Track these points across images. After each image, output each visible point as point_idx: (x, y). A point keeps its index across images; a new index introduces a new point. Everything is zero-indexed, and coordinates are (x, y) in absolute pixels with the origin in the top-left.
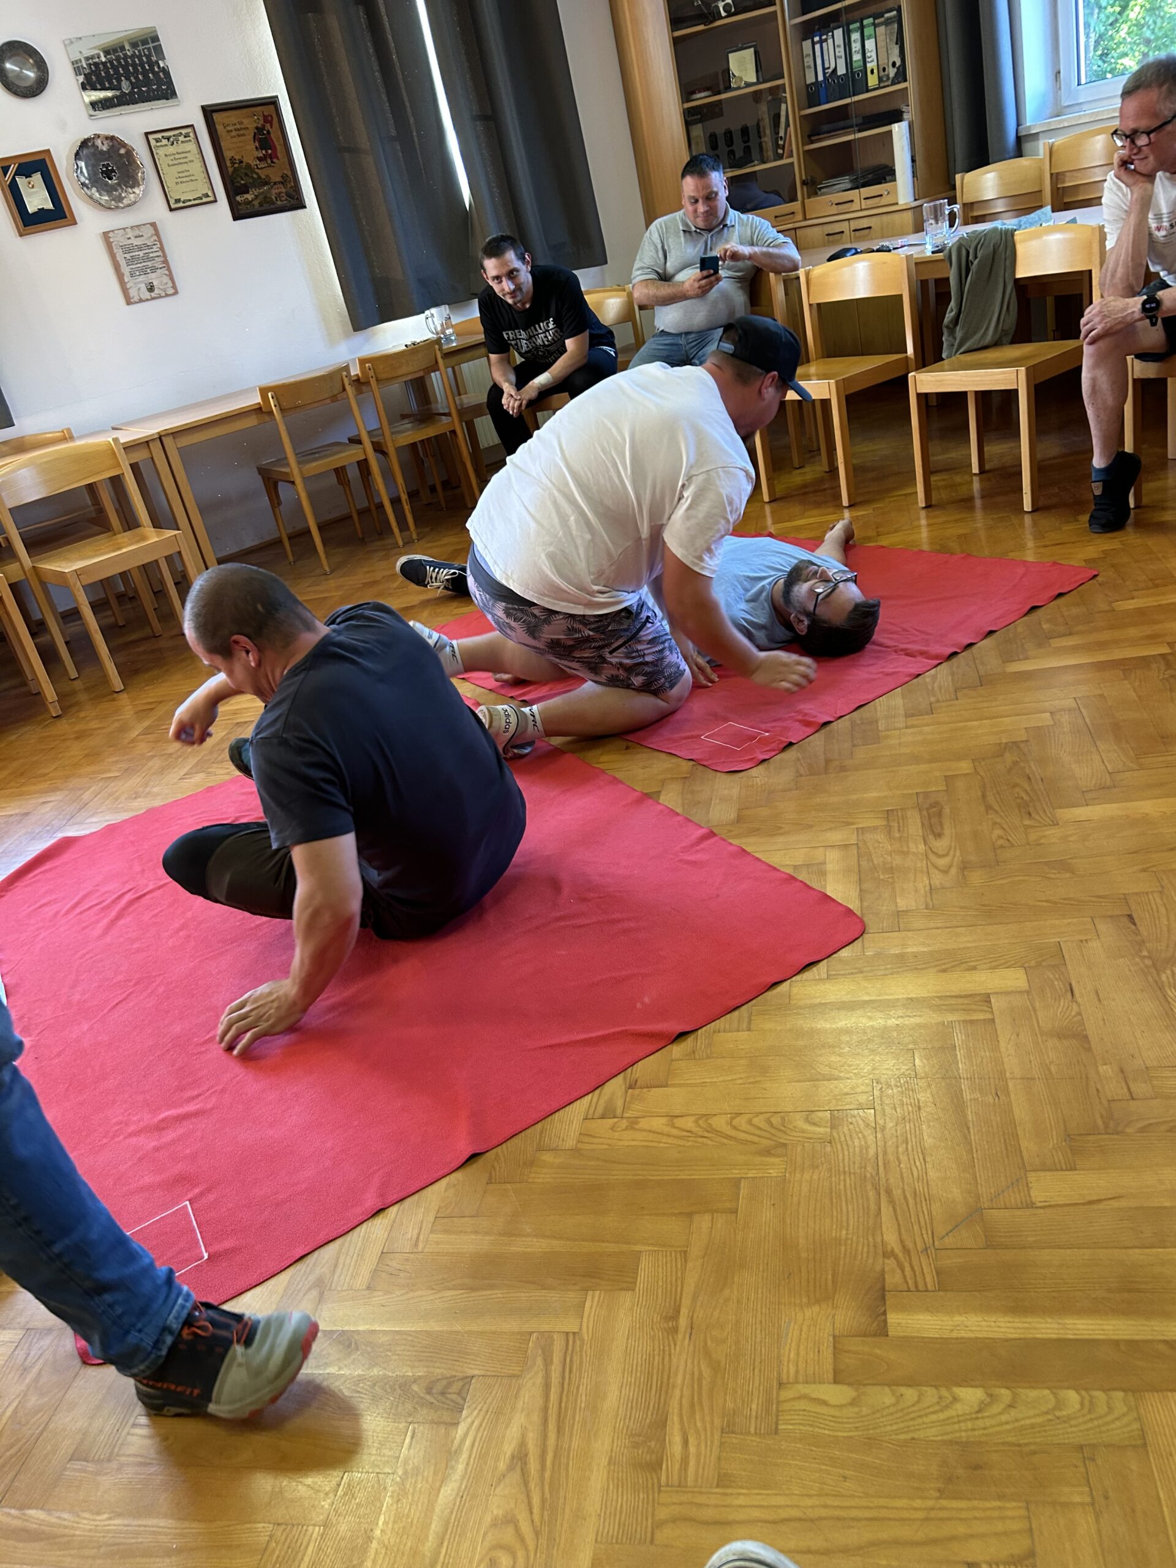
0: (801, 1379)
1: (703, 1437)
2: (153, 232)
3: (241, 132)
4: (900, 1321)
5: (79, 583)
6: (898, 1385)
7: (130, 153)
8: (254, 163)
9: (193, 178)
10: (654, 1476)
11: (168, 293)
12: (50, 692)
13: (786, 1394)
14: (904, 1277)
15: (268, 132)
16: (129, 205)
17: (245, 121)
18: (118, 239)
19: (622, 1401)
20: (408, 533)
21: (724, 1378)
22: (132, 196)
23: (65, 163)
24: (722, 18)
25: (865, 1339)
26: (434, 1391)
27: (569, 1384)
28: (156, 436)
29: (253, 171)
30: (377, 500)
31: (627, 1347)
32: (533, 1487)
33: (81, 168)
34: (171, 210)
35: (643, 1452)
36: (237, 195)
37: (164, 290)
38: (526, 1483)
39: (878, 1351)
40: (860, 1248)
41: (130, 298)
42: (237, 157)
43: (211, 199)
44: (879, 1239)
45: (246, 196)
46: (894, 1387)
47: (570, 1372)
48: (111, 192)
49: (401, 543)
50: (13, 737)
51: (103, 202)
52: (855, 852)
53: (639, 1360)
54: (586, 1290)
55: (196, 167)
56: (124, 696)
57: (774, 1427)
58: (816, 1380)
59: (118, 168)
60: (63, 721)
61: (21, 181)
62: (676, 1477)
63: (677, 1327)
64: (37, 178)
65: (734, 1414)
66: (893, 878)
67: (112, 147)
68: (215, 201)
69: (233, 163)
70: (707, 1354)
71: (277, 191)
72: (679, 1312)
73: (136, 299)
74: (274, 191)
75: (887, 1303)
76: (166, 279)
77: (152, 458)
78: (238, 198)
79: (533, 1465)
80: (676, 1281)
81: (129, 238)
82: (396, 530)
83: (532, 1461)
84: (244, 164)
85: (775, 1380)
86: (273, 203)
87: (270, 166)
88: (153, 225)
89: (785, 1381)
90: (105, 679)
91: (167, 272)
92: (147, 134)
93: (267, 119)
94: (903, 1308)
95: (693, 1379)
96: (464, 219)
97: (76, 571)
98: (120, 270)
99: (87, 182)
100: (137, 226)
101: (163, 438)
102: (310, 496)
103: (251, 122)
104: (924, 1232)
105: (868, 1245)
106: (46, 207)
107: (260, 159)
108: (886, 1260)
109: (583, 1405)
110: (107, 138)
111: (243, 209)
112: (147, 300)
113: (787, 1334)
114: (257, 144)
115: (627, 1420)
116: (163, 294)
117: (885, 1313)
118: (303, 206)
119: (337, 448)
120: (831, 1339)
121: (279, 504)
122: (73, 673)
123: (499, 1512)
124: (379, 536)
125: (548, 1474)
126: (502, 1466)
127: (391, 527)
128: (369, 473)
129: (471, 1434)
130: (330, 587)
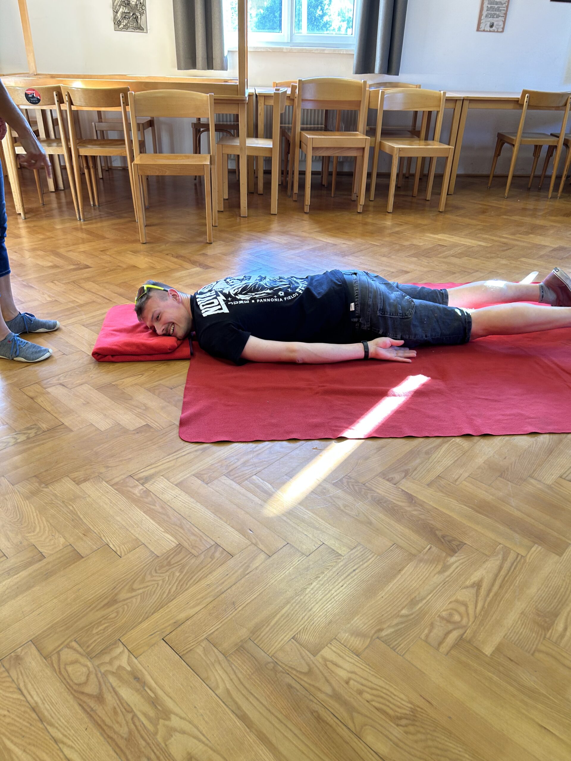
5: (398, 156)
10: (543, 632)
11: (499, 31)
12: (362, 200)
20: (556, 193)
26: (446, 539)
27: (512, 573)
28: (462, 99)
30: (548, 173)
31: (548, 576)
32: (480, 600)
35: (541, 619)
37: (498, 29)
38: (477, 596)
41: (479, 28)
47: (515, 568)
49: (550, 196)
50: (339, 214)
53: (553, 584)
54: (535, 543)
56: (391, 215)
60: (361, 215)
62: (555, 639)
73: (482, 29)
76: (501, 23)
77: (454, 109)
79: (483, 592)
83: (483, 590)
90: (386, 205)
91: (504, 20)
97: (400, 148)
98: (482, 12)
101: (464, 101)
109: (516, 585)
112: (487, 31)
115: (537, 603)
116: (496, 30)
119: (542, 136)
121: (499, 155)
122: (372, 198)
123: (461, 599)
124: (540, 190)
125: (489, 599)
126: (468, 583)
127: (549, 188)
128: (551, 156)
129: (457, 564)
130: (504, 204)
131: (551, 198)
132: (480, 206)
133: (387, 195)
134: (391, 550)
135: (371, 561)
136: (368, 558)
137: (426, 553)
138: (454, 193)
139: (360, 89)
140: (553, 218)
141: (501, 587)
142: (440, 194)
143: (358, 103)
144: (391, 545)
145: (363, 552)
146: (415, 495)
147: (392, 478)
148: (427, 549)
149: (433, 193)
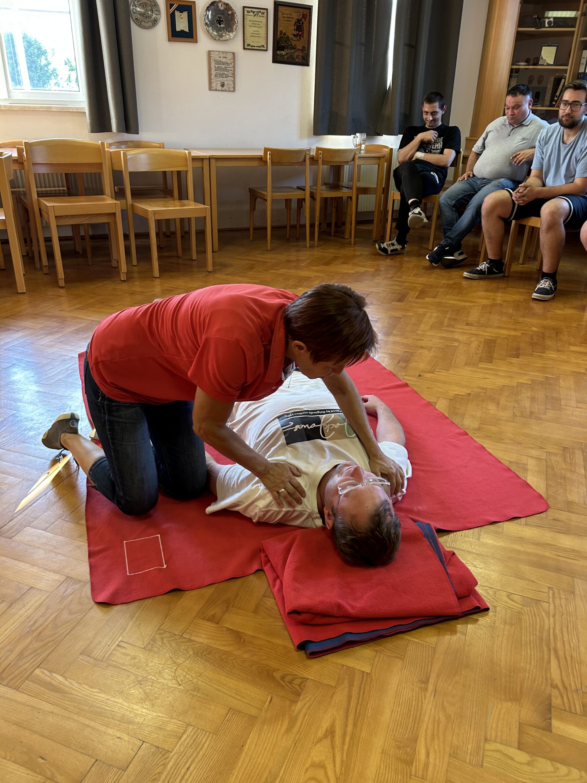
0: (498, 740)
1: (438, 755)
2: (232, 57)
3: (290, 19)
4: (560, 726)
5: (153, 218)
6: (556, 761)
7: (233, 14)
8: (291, 36)
9: (259, 36)
10: (408, 768)
11: (230, 90)
12: (124, 268)
13: (488, 746)
14: (563, 702)
15: (303, 23)
16: (225, 40)
17: (293, 14)
18: (214, 56)
19: (392, 720)
20: (312, 242)
21: (453, 726)
22: (228, 36)
23: (200, 10)
24: (545, 27)
25: (538, 729)
26: (285, 680)
27: (362, 700)
28: (208, 157)
29: (289, 40)
30: (302, 222)
31: (397, 690)
32: (337, 752)
33: (208, 15)
34: (244, 48)
35: (402, 752)
36: (278, 50)
37: (229, 88)
38: (333, 748)
39: (545, 739)
40: (537, 677)
41: (211, 87)
42: (284, 31)
43: (265, 49)
44: (549, 675)
45: (282, 52)
46: (554, 763)
47: (364, 693)
48: (218, 31)
49: (308, 246)
50: (100, 285)
51: (213, 35)
52: (545, 463)
53: (404, 700)
55: (262, 31)
56: (158, 280)
57: (481, 763)
58: (507, 744)
59: (225, 21)
60: (126, 284)
61: (177, 13)
62: (421, 773)
63: (427, 689)
64: (185, 14)
65: (458, 748)
66: (565, 483)
67: (226, 9)
68: (267, 50)
69: (281, 34)
70: (444, 709)
71: (298, 54)
72: (429, 680)
73: (214, 88)
74: (296, 54)
75: (552, 713)
76: (231, 83)
77: (203, 168)
78: (278, 52)
79: (338, 739)
80: (428, 662)
81: (220, 57)
82: (308, 239)
83: (337, 736)
84: (286, 36)
85: (483, 737)
86: (294, 60)
87: (298, 40)
88: (234, 54)
89: (489, 739)
90: (151, 270)
91: (233, 80)
92: (244, 7)
93: (304, 16)
94: (561, 719)
95: (434, 721)
96: (384, 94)
97: (154, 211)
98: (211, 72)
99: (208, 23)
100: (225, 52)
101: (211, 160)
102: (272, 210)
103: (296, 15)
104: (576, 680)
105: (542, 677)
106: (185, 30)
107: (294, 35)
108: (553, 689)
109: (369, 715)
110: (224, 4)
111: (279, 58)
112: (219, 90)
113: (491, 713)
114: (295, 28)
115: (394, 731)
116: (228, 90)
117: (550, 719)
118: (308, 65)
119: (290, 190)
120: (518, 724)
121: (254, 209)
122: (135, 262)
123: (316, 759)
124: (298, 239)
125: (346, 747)
126: (320, 734)
127: (306, 237)
128: (302, 207)
129: (304, 710)
130: (270, 258)
131: (309, 248)
132: (247, 262)
133: (149, 259)
134: (228, 720)
135: (206, 746)
136: (202, 743)
137: (267, 709)
138: (220, 250)
139: (99, 150)
140: (315, 268)
141: (355, 725)
142: (205, 252)
143: (100, 165)
144: (227, 711)
145: (195, 736)
146: (242, 631)
147: (213, 615)
148: (267, 703)
149: (198, 252)
